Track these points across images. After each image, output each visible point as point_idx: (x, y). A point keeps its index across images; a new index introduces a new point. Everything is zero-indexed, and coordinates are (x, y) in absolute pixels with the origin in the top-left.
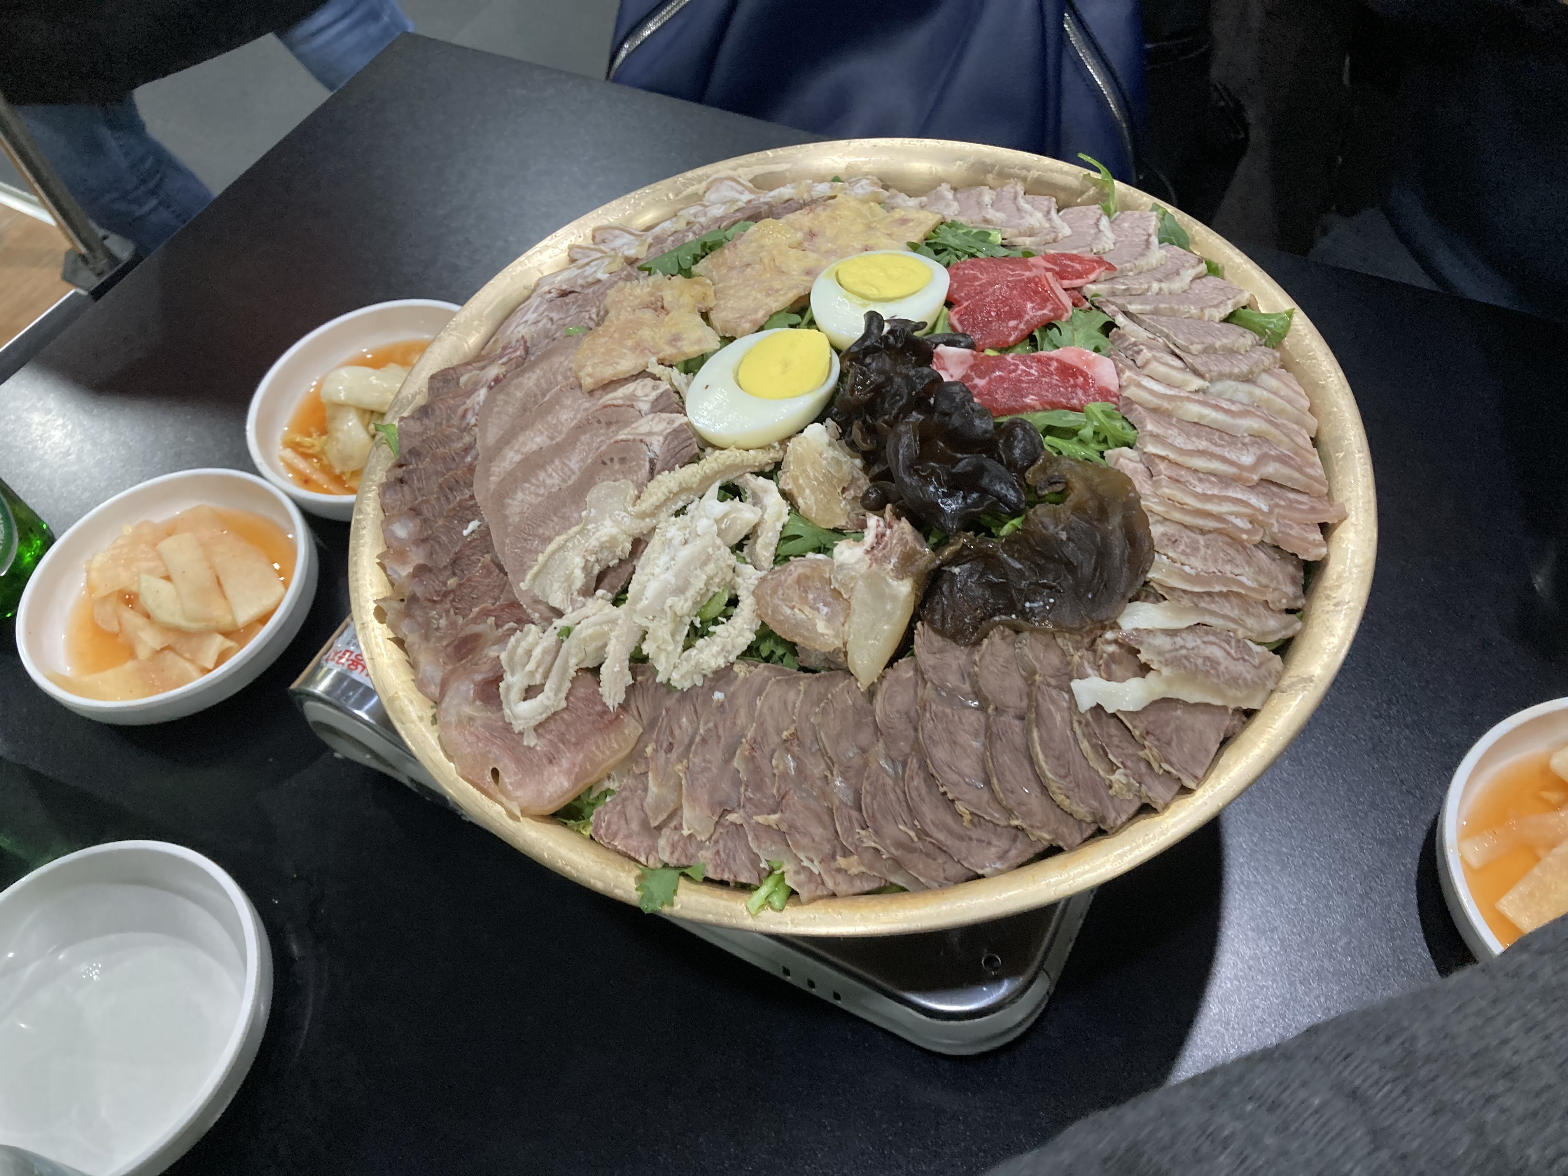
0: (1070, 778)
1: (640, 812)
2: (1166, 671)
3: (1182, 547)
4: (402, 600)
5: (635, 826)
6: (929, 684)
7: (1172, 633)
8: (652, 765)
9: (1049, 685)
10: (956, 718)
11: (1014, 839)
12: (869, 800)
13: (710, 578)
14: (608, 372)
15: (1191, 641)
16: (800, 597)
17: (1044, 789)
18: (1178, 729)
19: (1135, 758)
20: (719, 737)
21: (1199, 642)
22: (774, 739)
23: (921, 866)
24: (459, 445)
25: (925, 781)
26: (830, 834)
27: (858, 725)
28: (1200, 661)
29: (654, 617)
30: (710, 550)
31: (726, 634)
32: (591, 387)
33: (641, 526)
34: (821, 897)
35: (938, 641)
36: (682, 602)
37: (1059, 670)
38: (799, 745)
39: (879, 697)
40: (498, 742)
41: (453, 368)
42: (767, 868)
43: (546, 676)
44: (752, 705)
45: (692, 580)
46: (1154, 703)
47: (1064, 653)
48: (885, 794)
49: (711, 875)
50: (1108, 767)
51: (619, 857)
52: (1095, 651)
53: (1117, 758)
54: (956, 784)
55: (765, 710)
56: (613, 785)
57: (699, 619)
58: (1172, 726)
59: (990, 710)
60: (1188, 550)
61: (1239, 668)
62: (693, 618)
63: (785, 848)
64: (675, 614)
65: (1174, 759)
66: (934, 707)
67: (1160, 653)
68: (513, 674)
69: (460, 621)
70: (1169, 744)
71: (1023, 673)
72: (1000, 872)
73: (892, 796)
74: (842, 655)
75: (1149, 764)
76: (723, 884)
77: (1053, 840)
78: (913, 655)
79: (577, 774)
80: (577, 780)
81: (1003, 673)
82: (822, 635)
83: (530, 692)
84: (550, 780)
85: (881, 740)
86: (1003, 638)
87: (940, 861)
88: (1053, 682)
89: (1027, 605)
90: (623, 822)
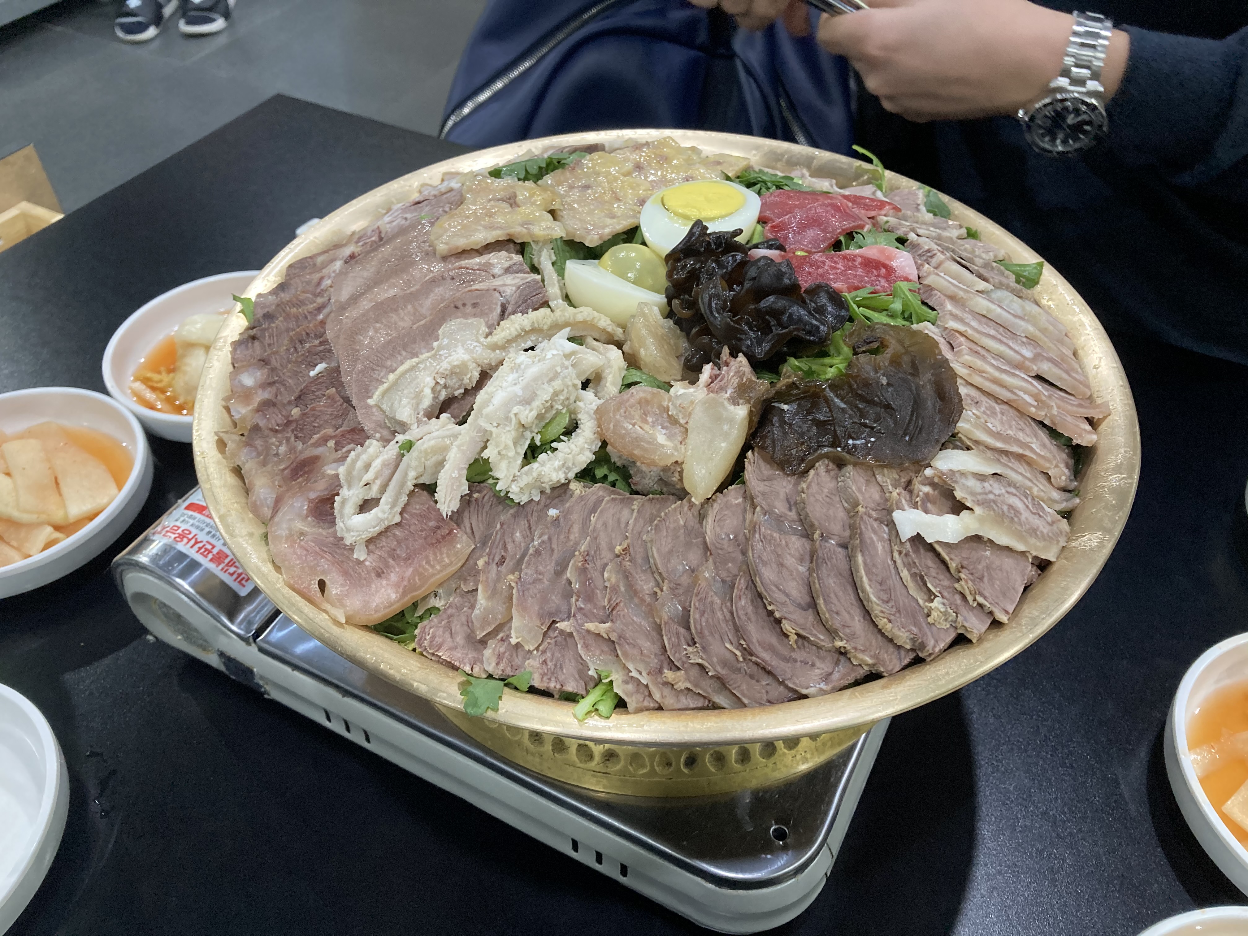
0: (892, 603)
1: (466, 628)
2: (978, 510)
3: (983, 409)
4: (242, 435)
5: (460, 639)
6: (758, 509)
7: (981, 477)
8: (482, 577)
9: (870, 516)
10: (784, 543)
11: (837, 663)
12: (697, 616)
13: (556, 394)
14: (462, 243)
15: (997, 488)
16: (641, 417)
17: (867, 613)
18: (988, 568)
19: (951, 590)
20: (553, 550)
21: (1003, 491)
22: (606, 555)
23: (744, 687)
24: (311, 307)
25: (752, 601)
26: (657, 649)
27: (688, 545)
28: (1005, 508)
29: (499, 425)
30: (559, 369)
31: (567, 450)
32: (445, 253)
33: (489, 357)
34: (647, 709)
35: (766, 470)
36: (527, 412)
37: (879, 504)
38: (630, 561)
39: (710, 519)
40: (328, 557)
41: (310, 257)
42: (596, 676)
43: (383, 489)
44: (586, 522)
45: (538, 393)
46: (966, 538)
47: (882, 489)
48: (713, 611)
49: (537, 684)
50: (926, 597)
51: (444, 669)
52: (911, 492)
53: (935, 587)
54: (784, 604)
55: (599, 526)
56: (438, 603)
57: (539, 436)
58: (983, 564)
59: (816, 536)
60: (988, 412)
61: (1036, 522)
62: (534, 434)
63: (612, 658)
64: (520, 422)
65: (987, 594)
66: (763, 530)
67: (973, 494)
68: (350, 487)
69: (300, 446)
70: (981, 579)
71: (846, 505)
72: (823, 693)
73: (719, 614)
74: (677, 475)
75: (964, 597)
76: (546, 694)
77: (874, 665)
78: (744, 483)
79: (405, 586)
80: (404, 594)
81: (828, 503)
82: (663, 446)
83: (365, 506)
84: (377, 592)
85: (711, 560)
86: (828, 471)
87: (764, 683)
88: (874, 514)
89: (850, 442)
90: (447, 635)
